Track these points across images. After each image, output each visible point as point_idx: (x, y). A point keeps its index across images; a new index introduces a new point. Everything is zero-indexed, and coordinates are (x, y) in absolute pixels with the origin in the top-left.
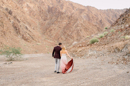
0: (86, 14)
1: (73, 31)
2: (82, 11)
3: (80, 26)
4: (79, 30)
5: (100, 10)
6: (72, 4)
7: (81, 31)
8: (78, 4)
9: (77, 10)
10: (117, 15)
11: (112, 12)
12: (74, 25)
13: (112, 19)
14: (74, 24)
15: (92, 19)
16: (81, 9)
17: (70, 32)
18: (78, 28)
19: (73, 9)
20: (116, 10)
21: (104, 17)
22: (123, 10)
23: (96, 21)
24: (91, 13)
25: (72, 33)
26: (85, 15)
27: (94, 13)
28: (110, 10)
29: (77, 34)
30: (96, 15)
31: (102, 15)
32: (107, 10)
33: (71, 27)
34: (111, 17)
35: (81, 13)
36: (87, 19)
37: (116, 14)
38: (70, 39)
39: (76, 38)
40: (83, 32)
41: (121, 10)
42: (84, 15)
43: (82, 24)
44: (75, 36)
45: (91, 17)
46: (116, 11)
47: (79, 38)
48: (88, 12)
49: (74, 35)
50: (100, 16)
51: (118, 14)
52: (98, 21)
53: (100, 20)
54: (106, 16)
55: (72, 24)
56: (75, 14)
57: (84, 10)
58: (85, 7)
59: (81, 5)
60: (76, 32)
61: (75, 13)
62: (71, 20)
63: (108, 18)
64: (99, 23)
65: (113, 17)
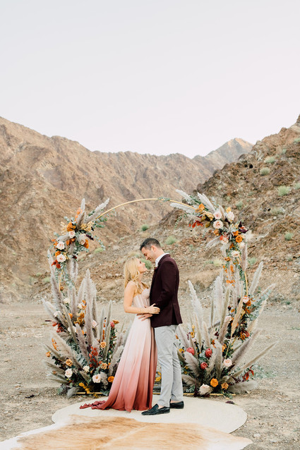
0: (53, 164)
1: (15, 222)
2: (37, 154)
3: (40, 205)
4: (37, 218)
5: (97, 153)
6: (4, 126)
7: (42, 223)
8: (21, 126)
9: (21, 147)
10: (148, 173)
11: (133, 162)
12: (20, 204)
13: (133, 186)
14: (19, 198)
15: (71, 181)
16: (36, 147)
17: (5, 224)
18: (34, 212)
19: (9, 145)
20: (146, 155)
21: (108, 179)
22: (166, 158)
23: (84, 191)
24: (68, 164)
25: (13, 227)
26: (49, 167)
27: (75, 161)
28: (128, 154)
29: (28, 232)
30: (82, 170)
31: (102, 170)
32: (119, 155)
33: (10, 209)
34: (131, 179)
35: (36, 159)
36: (57, 182)
37: (147, 169)
38: (8, 248)
39: (25, 245)
40: (49, 227)
41: (161, 157)
42: (44, 169)
43: (45, 201)
44: (22, 239)
45: (68, 175)
46: (147, 161)
47: (36, 245)
48: (58, 158)
49: (21, 235)
50: (95, 172)
51: (151, 170)
52: (90, 191)
53: (98, 186)
54: (114, 174)
55: (11, 197)
56: (16, 162)
57: (44, 151)
58: (48, 139)
59: (33, 133)
60: (24, 224)
61: (14, 159)
62: (9, 184)
63: (122, 181)
64: (94, 196)
65: (136, 180)
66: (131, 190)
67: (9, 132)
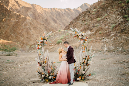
0: (32, 12)
1: (22, 29)
2: (28, 9)
3: (29, 24)
4: (29, 28)
5: (45, 8)
6: (17, 1)
7: (30, 29)
8: (23, 1)
9: (23, 7)
10: (60, 14)
11: (55, 10)
12: (24, 24)
13: (56, 18)
14: (23, 22)
15: (38, 17)
16: (27, 7)
17: (19, 30)
18: (28, 26)
19: (19, 7)
20: (59, 9)
21: (48, 16)
23: (42, 20)
25: (22, 31)
26: (31, 13)
28: (54, 8)
29: (26, 32)
30: (41, 14)
31: (47, 14)
32: (51, 9)
33: (21, 26)
34: (55, 16)
35: (27, 11)
36: (34, 17)
38: (21, 37)
39: (26, 36)
40: (32, 30)
42: (30, 14)
43: (31, 23)
44: (25, 34)
45: (37, 15)
47: (29, 36)
48: (34, 10)
50: (45, 14)
51: (61, 13)
52: (44, 20)
53: (46, 18)
54: (50, 14)
55: (21, 22)
57: (30, 8)
58: (31, 5)
59: (26, 3)
60: (25, 30)
61: (21, 11)
62: (20, 18)
63: (53, 16)
65: (57, 16)
66: (55, 19)
67: (19, 3)
